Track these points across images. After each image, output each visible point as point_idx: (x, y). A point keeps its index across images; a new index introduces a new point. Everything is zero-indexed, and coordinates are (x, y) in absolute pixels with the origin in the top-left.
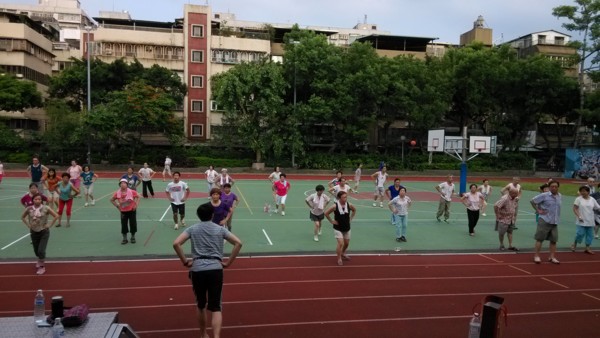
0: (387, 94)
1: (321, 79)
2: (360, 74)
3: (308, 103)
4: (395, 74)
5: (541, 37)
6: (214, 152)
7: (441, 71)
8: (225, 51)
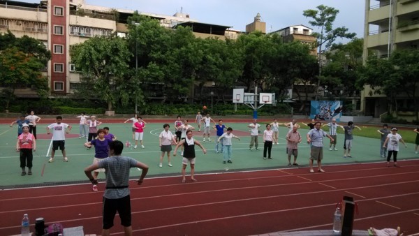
0: (202, 63)
1: (156, 51)
2: (183, 49)
3: (147, 68)
4: (207, 50)
5: (295, 29)
6: (74, 103)
7: (236, 49)
8: (81, 27)
